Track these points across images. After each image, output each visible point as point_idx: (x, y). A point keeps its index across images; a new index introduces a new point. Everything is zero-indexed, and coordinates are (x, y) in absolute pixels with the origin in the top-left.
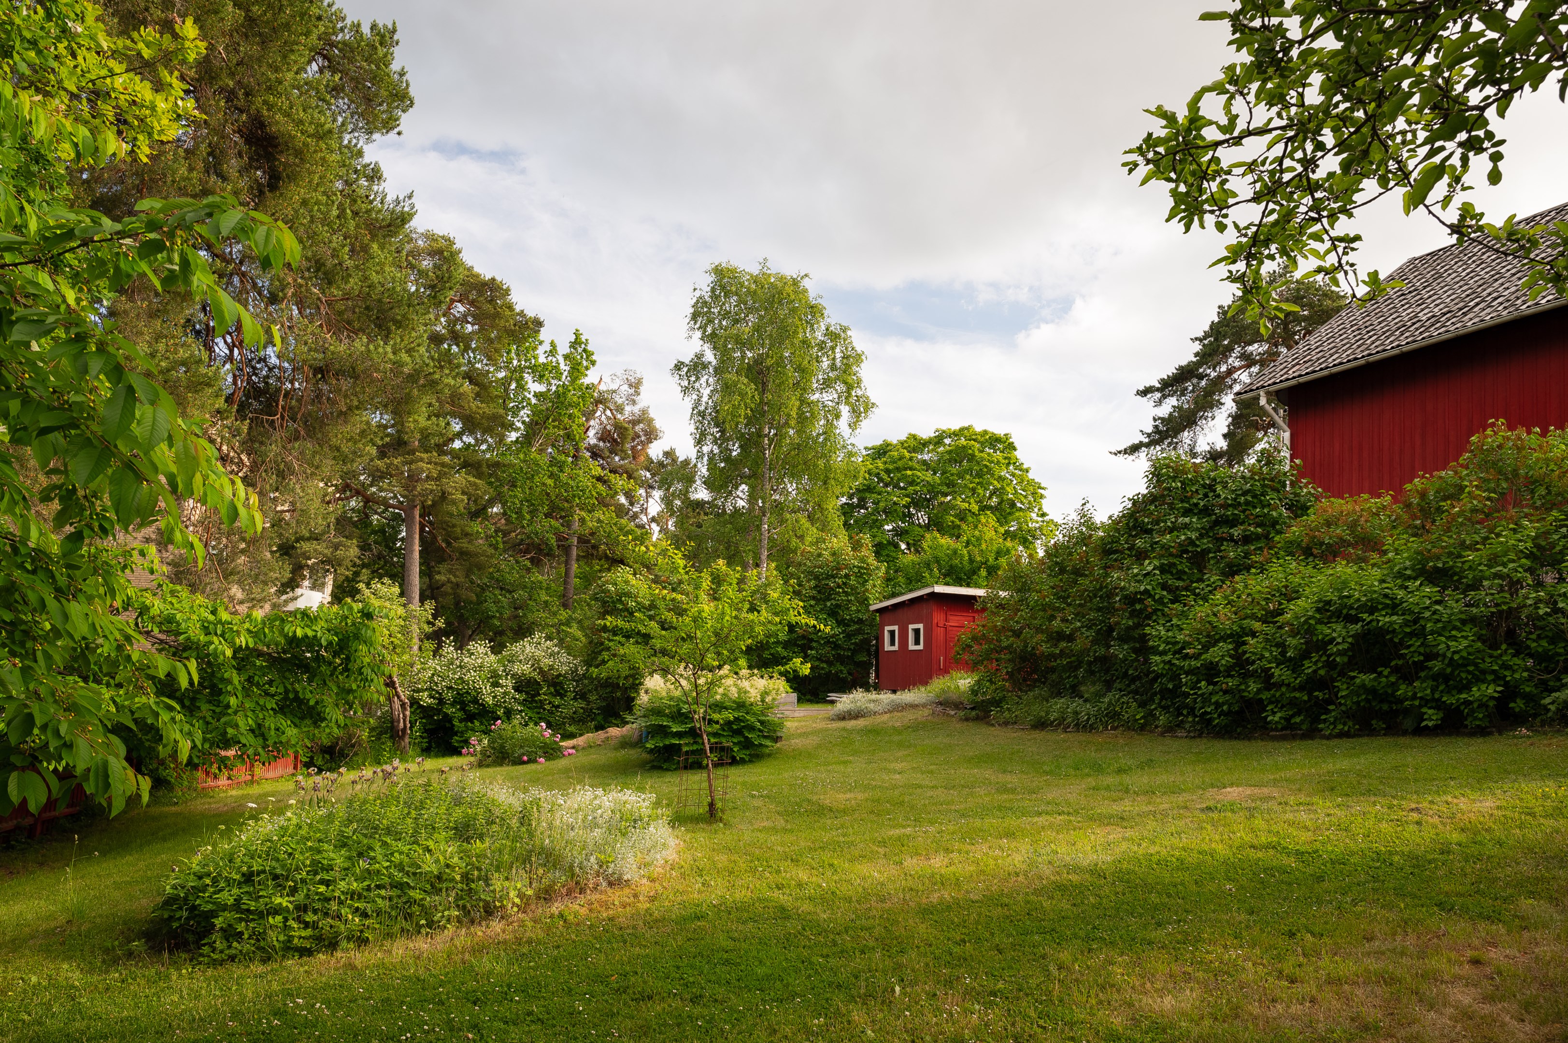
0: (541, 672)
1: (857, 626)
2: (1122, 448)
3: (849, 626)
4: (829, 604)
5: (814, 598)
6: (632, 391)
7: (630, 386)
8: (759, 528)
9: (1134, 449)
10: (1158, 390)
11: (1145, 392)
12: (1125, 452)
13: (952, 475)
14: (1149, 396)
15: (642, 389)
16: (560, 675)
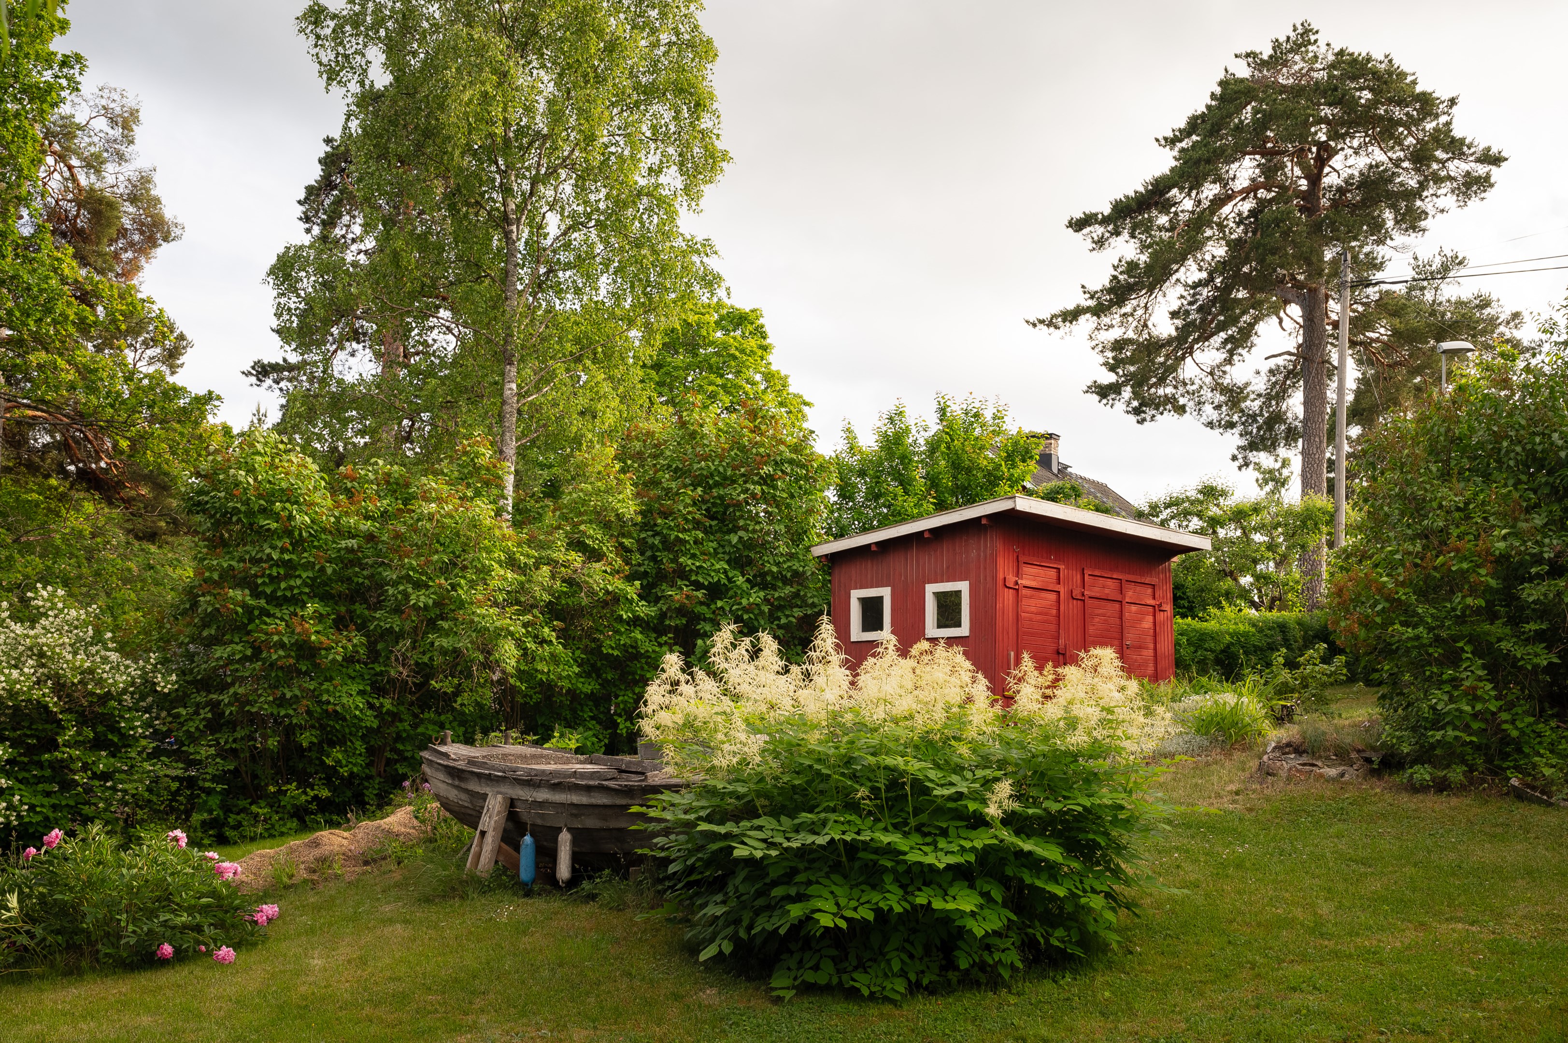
0: (60, 687)
1: (788, 590)
2: (1046, 316)
3: (774, 588)
4: (734, 539)
5: (697, 525)
6: (117, 133)
7: (113, 122)
8: (498, 388)
9: (1072, 316)
10: (1105, 221)
11: (1079, 225)
12: (1050, 323)
13: (676, 368)
14: (1086, 231)
15: (138, 131)
16: (108, 696)
